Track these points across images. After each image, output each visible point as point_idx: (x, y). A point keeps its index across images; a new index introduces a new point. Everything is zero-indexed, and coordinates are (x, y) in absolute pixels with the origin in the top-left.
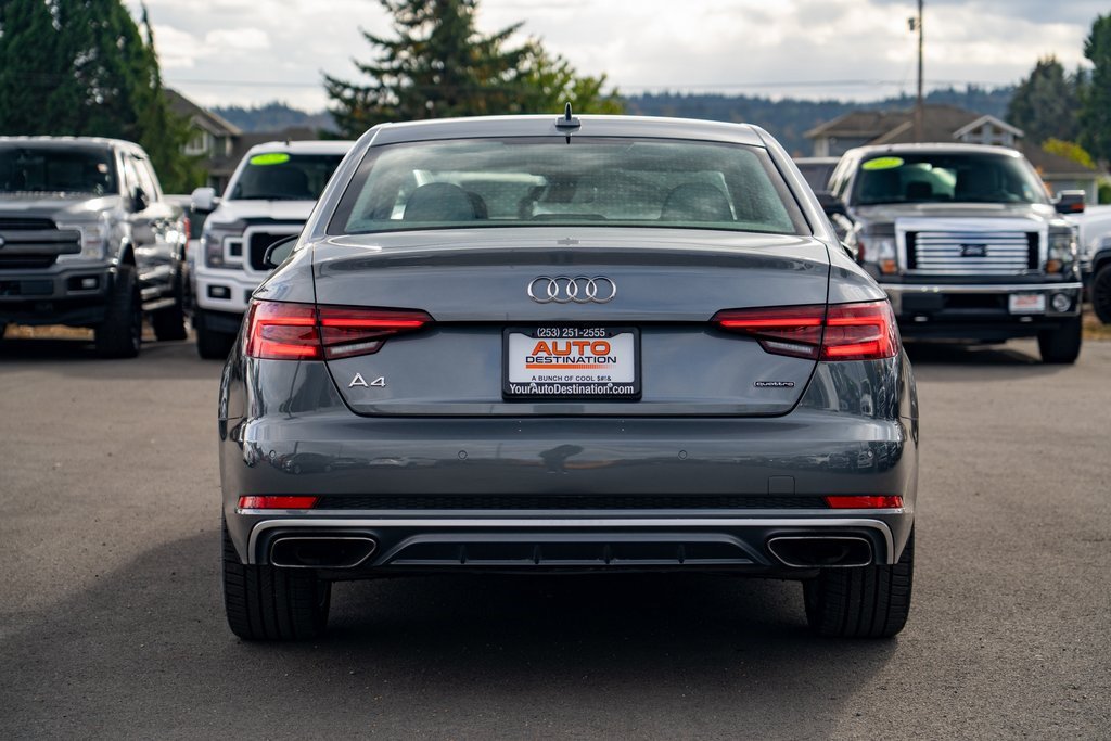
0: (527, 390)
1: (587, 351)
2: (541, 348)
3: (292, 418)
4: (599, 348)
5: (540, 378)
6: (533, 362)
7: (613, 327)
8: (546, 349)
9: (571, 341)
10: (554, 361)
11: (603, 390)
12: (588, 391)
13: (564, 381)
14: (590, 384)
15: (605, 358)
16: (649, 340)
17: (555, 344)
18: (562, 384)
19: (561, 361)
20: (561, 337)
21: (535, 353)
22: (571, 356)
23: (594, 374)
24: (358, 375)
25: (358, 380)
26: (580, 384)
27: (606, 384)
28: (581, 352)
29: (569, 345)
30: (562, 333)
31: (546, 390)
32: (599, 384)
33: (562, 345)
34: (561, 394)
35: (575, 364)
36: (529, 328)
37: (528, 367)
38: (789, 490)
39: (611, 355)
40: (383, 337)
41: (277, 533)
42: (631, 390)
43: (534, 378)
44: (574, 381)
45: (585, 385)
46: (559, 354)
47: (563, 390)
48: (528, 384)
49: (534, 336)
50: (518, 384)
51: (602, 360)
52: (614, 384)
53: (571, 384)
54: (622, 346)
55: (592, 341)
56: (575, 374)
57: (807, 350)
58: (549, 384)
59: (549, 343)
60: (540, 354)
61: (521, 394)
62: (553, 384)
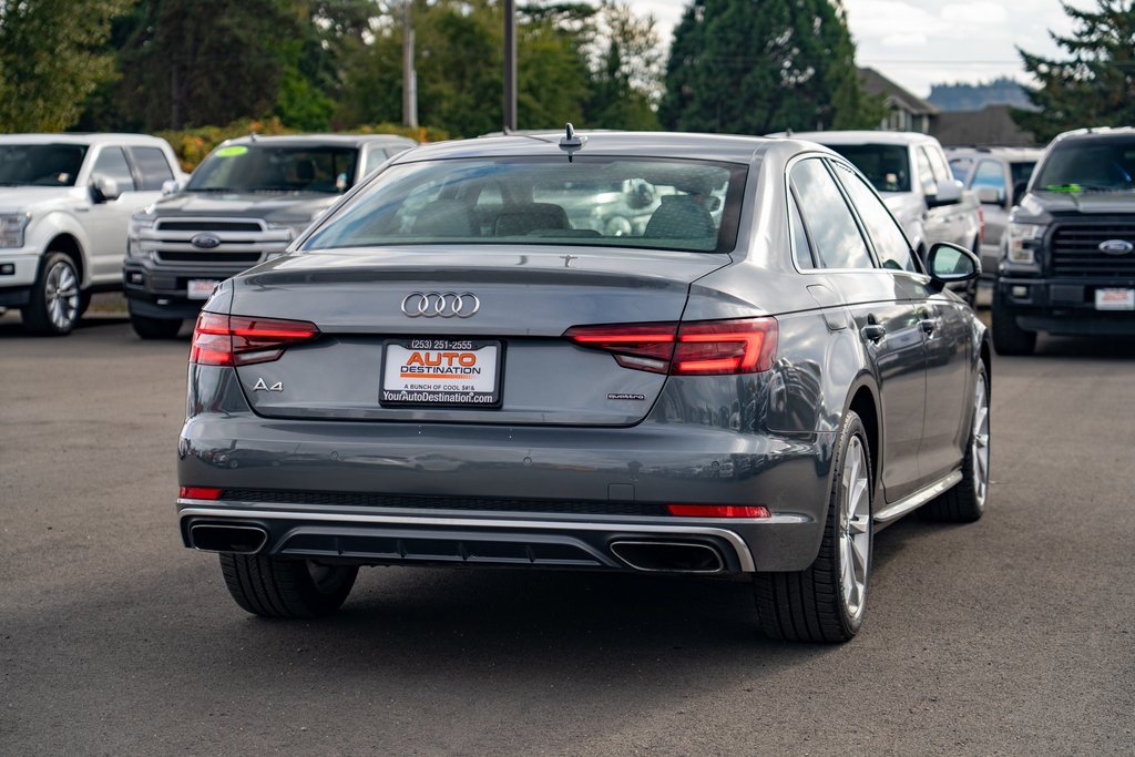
0: (398, 398)
1: (456, 362)
2: (415, 358)
3: (230, 417)
4: (465, 360)
5: (412, 386)
6: (407, 371)
7: (479, 340)
8: (420, 361)
9: (442, 352)
10: (426, 370)
11: (466, 399)
12: (452, 399)
13: (432, 389)
14: (454, 393)
15: (470, 369)
16: (513, 353)
17: (428, 355)
18: (430, 393)
19: (431, 371)
20: (432, 349)
21: (409, 363)
22: (441, 367)
23: (459, 383)
24: (261, 380)
25: (261, 385)
26: (446, 393)
27: (468, 393)
28: (450, 363)
29: (440, 356)
30: (433, 345)
31: (415, 397)
32: (462, 393)
33: (433, 356)
34: (428, 402)
35: (444, 374)
36: (405, 339)
37: (402, 376)
38: (629, 497)
39: (476, 366)
40: (286, 345)
41: (194, 520)
42: (489, 399)
43: (406, 386)
44: (441, 389)
45: (450, 393)
46: (430, 365)
47: (430, 398)
48: (399, 392)
49: (410, 348)
50: (391, 392)
51: (468, 371)
52: (476, 394)
53: (438, 393)
54: (487, 358)
55: (460, 353)
56: (443, 383)
57: (660, 365)
58: (418, 392)
59: (422, 354)
60: (414, 364)
61: (393, 401)
62: (421, 393)
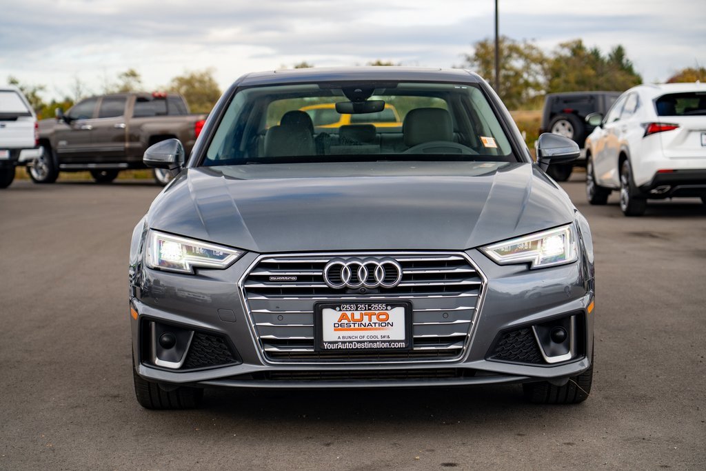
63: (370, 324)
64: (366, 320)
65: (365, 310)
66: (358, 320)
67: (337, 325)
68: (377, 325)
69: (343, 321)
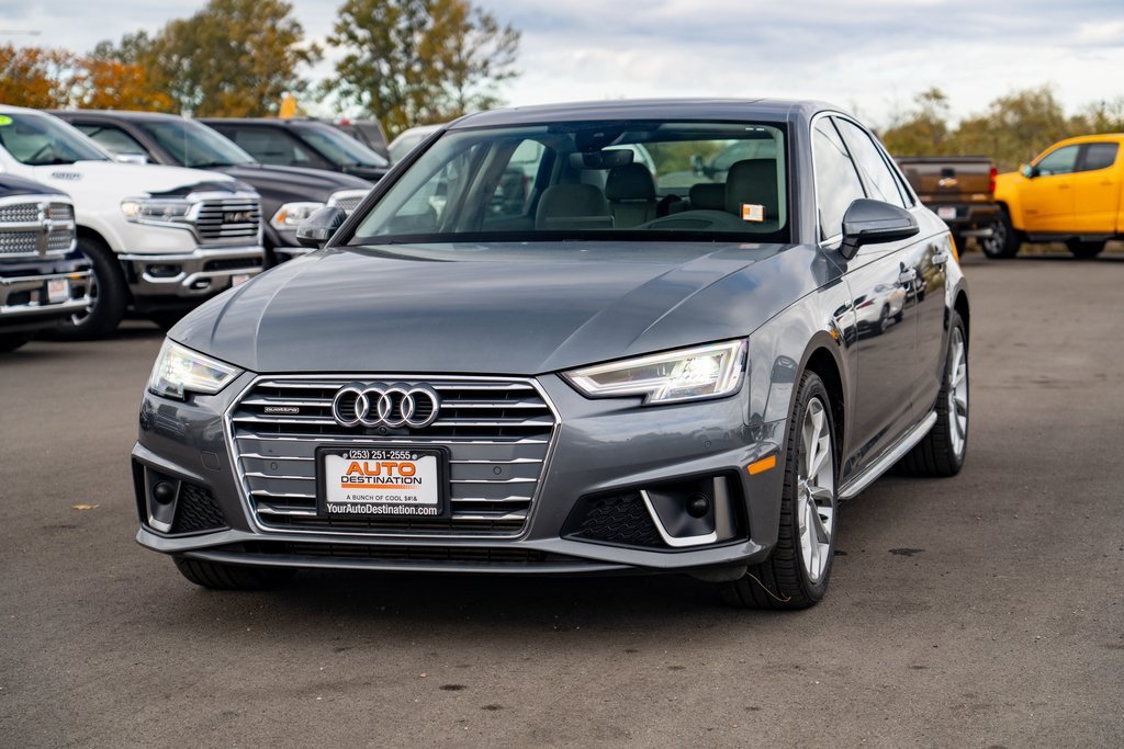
63: (389, 480)
64: (384, 473)
65: (382, 459)
66: (373, 473)
67: (345, 479)
68: (399, 481)
69: (354, 474)
